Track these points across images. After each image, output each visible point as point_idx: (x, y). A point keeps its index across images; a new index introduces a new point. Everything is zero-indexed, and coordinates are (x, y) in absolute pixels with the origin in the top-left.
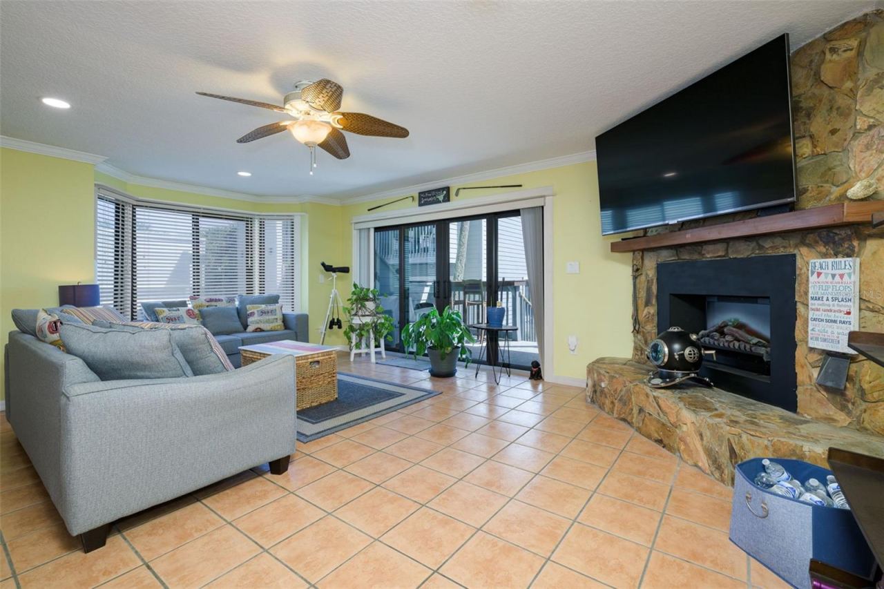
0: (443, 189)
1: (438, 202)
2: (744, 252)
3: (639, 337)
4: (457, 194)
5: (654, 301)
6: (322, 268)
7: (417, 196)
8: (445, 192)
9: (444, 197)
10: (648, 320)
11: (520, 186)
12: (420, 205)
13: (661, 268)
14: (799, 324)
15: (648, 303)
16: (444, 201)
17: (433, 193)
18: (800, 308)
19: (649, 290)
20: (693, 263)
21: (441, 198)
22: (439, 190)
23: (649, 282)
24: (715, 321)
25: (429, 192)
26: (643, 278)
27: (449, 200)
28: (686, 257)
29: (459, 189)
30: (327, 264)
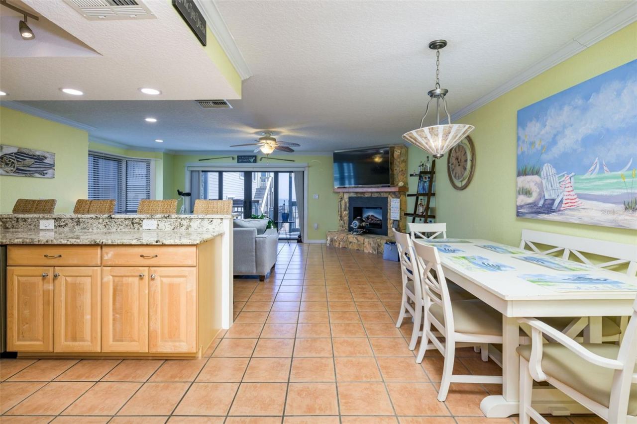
0: (253, 156)
1: (250, 162)
2: (376, 195)
3: (342, 222)
4: (261, 160)
5: (347, 209)
6: (177, 193)
7: (236, 157)
8: (254, 158)
9: (254, 160)
10: (345, 216)
11: (294, 161)
12: (238, 162)
13: (350, 198)
14: (388, 214)
15: (345, 210)
16: (253, 162)
17: (247, 158)
18: (389, 210)
19: (346, 205)
20: (361, 197)
21: (252, 160)
22: (251, 156)
23: (346, 203)
24: (365, 215)
25: (244, 156)
26: (343, 201)
27: (256, 162)
28: (359, 195)
29: (262, 158)
30: (180, 191)
